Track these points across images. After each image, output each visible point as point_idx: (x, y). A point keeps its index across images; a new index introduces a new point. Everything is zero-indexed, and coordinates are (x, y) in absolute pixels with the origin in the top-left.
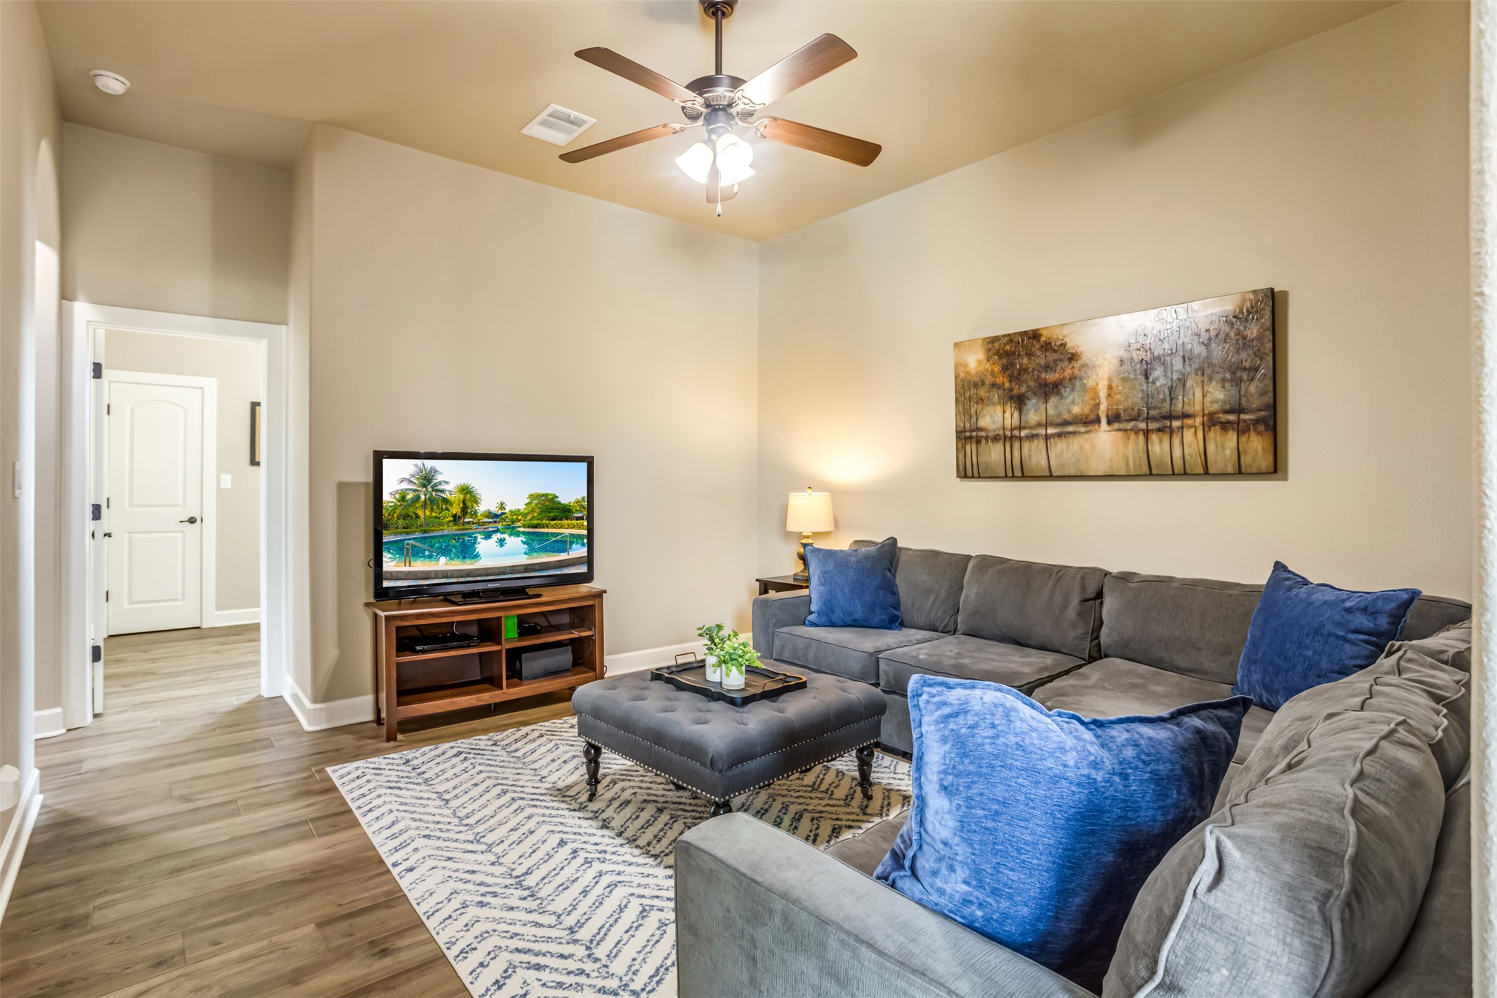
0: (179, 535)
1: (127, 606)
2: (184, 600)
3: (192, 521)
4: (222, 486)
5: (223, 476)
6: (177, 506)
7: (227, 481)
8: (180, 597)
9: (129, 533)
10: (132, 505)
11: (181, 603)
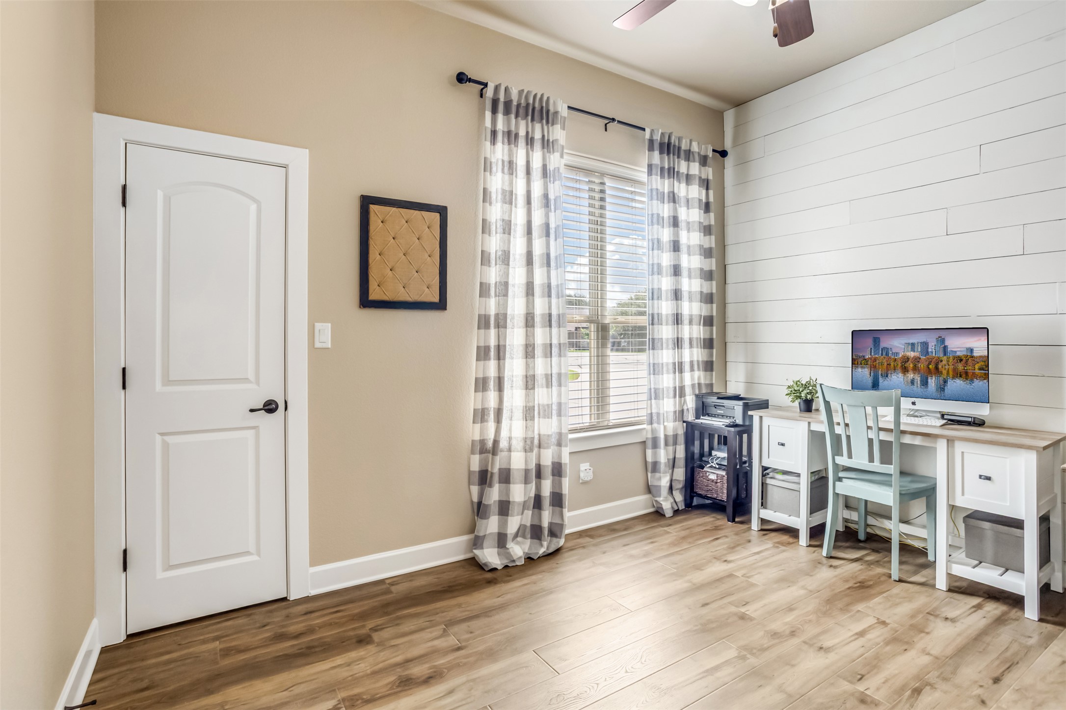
0: (250, 433)
1: (161, 575)
2: (259, 555)
3: (270, 407)
4: (318, 345)
5: (318, 326)
6: (246, 380)
7: (325, 335)
8: (252, 548)
9: (162, 434)
10: (167, 381)
11: (255, 558)
